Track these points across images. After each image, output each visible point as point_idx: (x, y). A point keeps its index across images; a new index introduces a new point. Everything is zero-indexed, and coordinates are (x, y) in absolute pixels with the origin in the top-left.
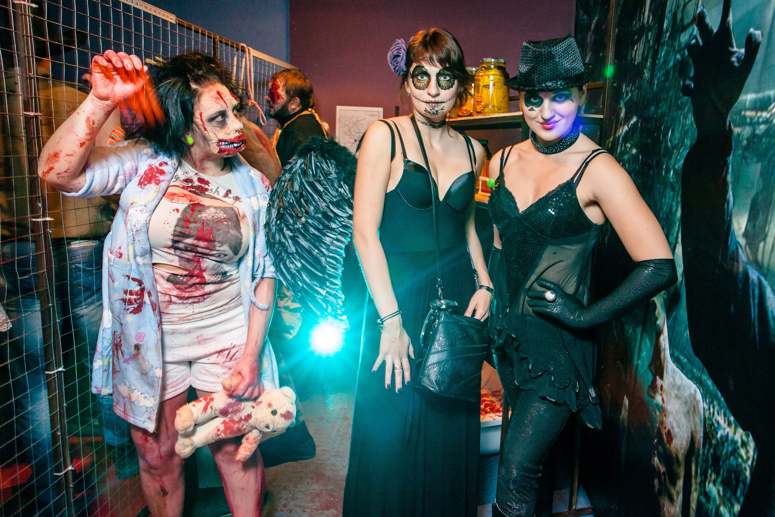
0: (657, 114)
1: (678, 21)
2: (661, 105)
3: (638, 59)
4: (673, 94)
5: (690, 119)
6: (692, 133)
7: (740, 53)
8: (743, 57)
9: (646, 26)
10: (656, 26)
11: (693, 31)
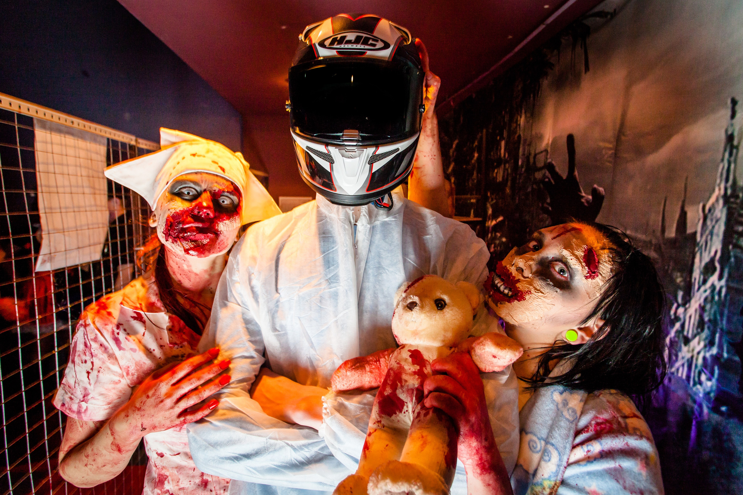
1: (531, 164)
2: (524, 215)
3: (500, 179)
4: (534, 210)
7: (588, 198)
8: (591, 201)
9: (503, 159)
10: (512, 161)
11: (545, 173)
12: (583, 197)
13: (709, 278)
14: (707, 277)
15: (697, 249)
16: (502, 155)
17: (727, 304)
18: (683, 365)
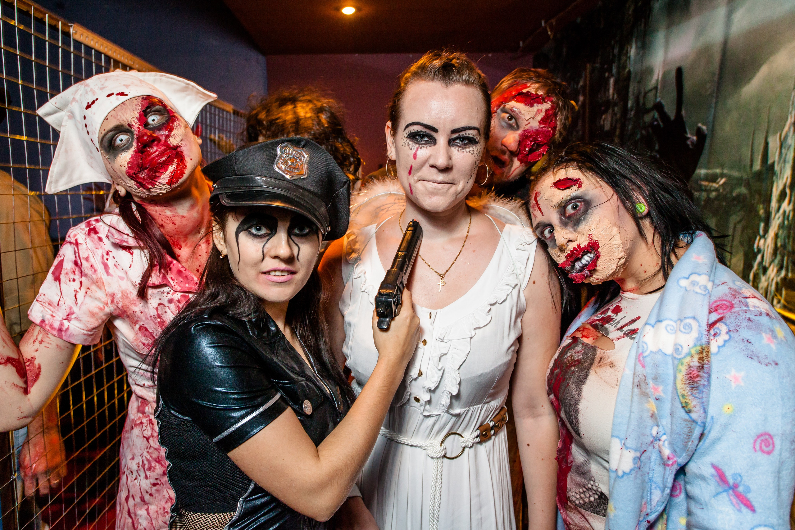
3: (607, 127)
7: (693, 139)
8: (695, 142)
11: (654, 115)
12: (689, 138)
13: (782, 204)
15: (774, 178)
16: (611, 97)
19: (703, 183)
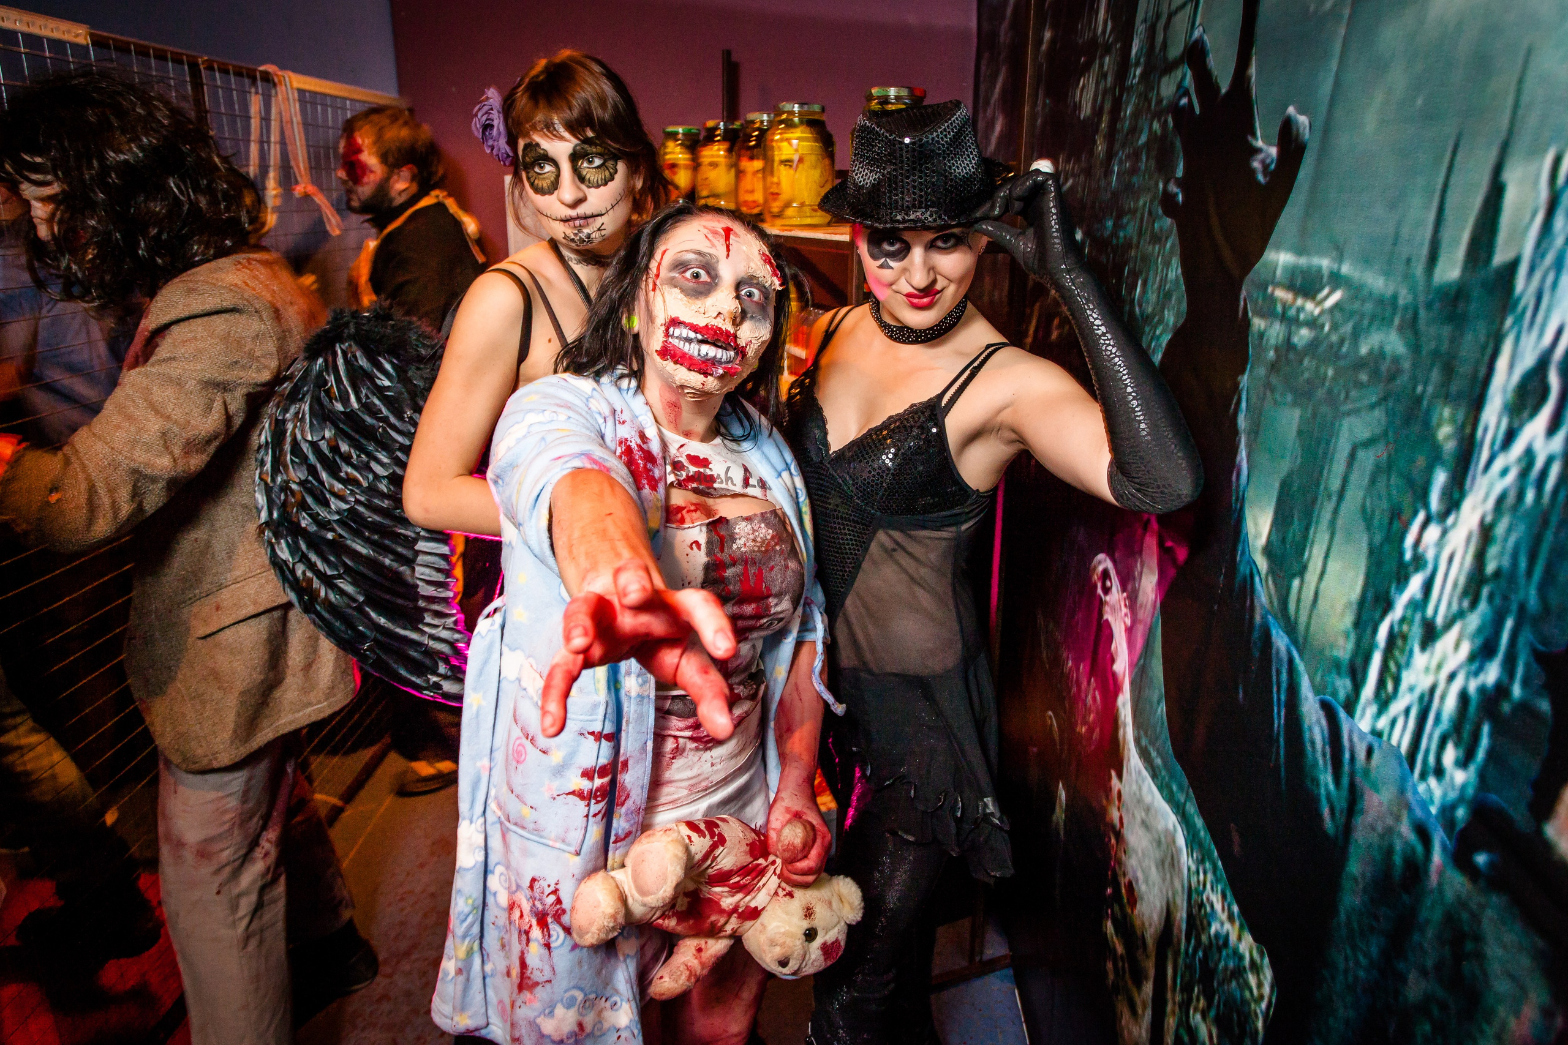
0: (1118, 238)
1: (1157, 50)
2: (1125, 221)
3: (1086, 110)
4: (1145, 205)
5: (1175, 271)
6: (1179, 302)
7: (1269, 155)
8: (1273, 167)
9: (1100, 40)
10: (1118, 46)
11: (1183, 78)
12: (1258, 151)
13: (1521, 426)
14: (1516, 425)
15: (1509, 322)
16: (1100, 30)
17: (1554, 520)
18: (1407, 711)
19: (1281, 294)
